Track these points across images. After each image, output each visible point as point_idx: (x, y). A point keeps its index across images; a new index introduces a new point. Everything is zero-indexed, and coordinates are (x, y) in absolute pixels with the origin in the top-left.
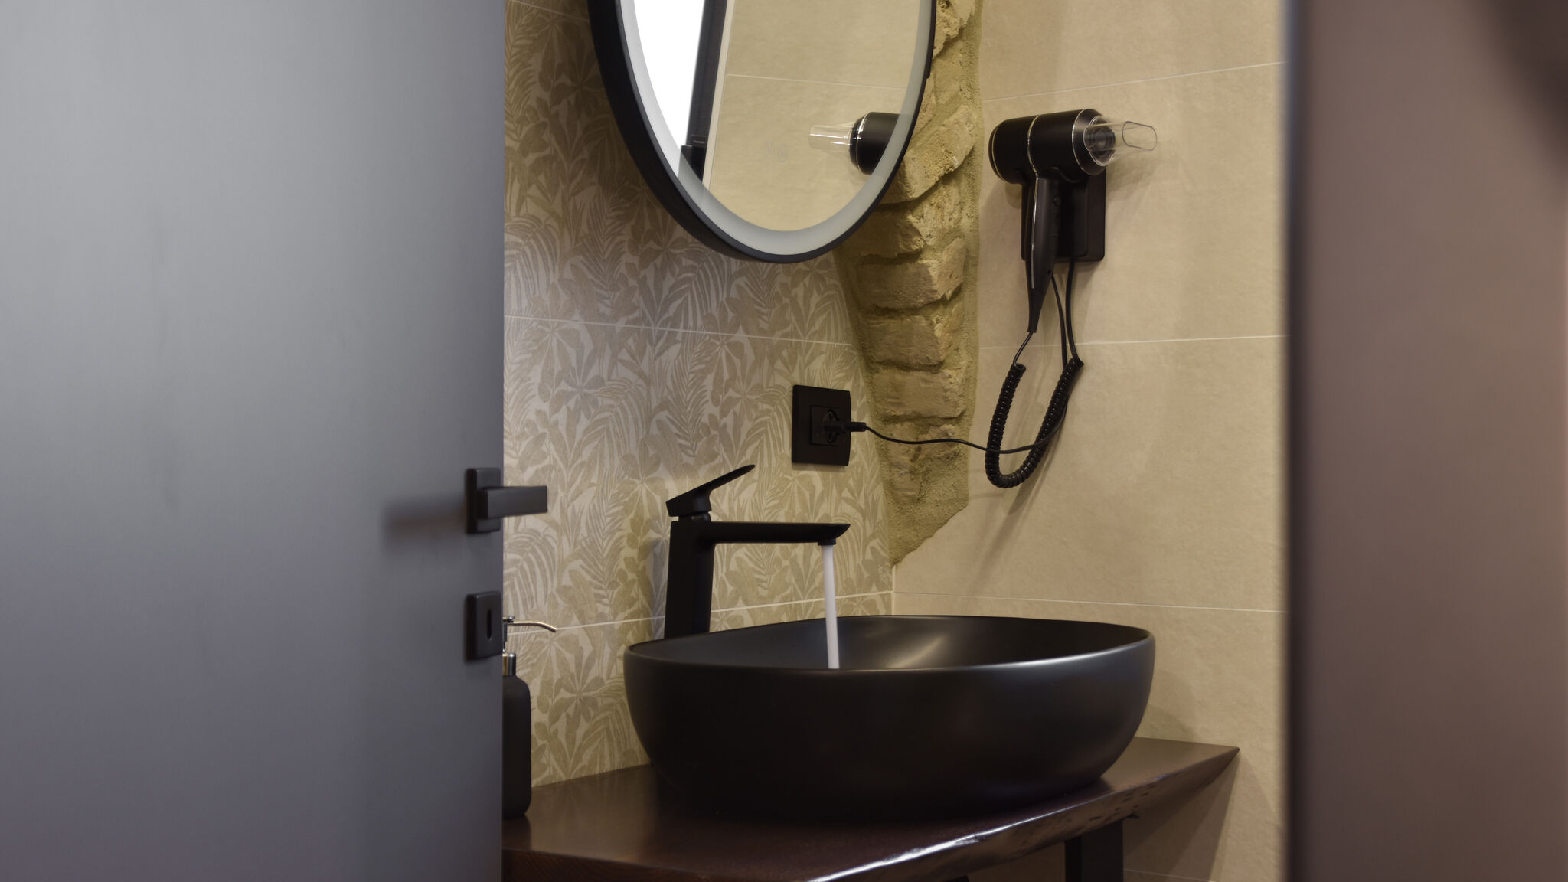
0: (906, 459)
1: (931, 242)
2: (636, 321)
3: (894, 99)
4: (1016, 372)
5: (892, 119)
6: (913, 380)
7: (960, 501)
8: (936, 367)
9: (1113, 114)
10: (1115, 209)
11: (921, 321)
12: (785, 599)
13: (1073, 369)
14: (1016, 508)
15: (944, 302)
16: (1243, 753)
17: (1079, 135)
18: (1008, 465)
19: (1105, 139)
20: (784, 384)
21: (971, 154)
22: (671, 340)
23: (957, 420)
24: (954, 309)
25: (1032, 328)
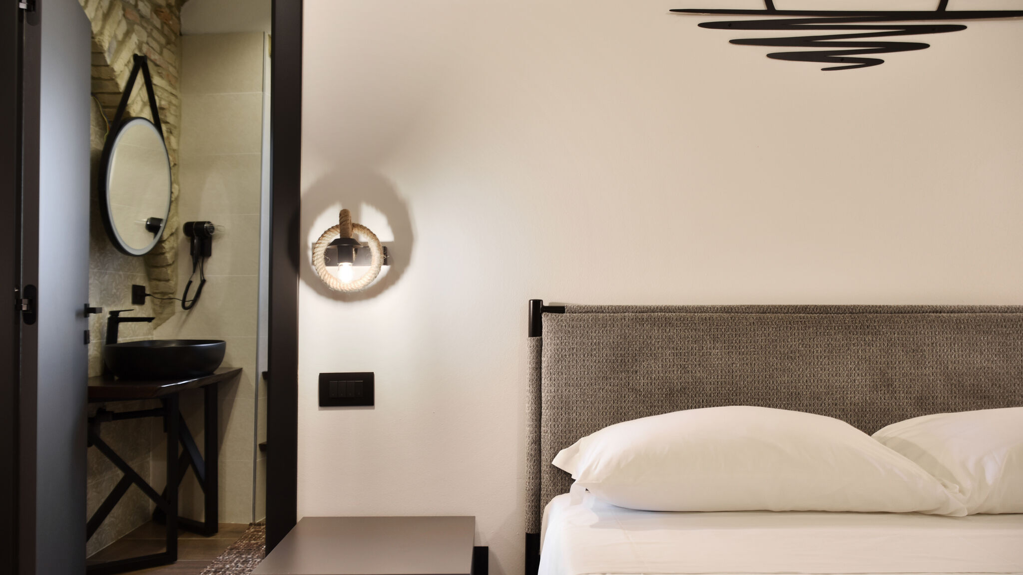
0: (158, 303)
1: (167, 250)
2: (99, 269)
3: (161, 214)
4: (190, 283)
5: (160, 220)
6: (162, 284)
7: (173, 313)
8: (168, 280)
9: (215, 223)
10: (214, 245)
11: (164, 269)
12: (130, 337)
13: (203, 282)
14: (188, 315)
15: (170, 265)
16: (244, 369)
17: (206, 227)
18: (187, 304)
19: (212, 228)
20: (130, 284)
21: (177, 230)
22: (106, 273)
23: (172, 293)
24: (172, 266)
25: (194, 271)
